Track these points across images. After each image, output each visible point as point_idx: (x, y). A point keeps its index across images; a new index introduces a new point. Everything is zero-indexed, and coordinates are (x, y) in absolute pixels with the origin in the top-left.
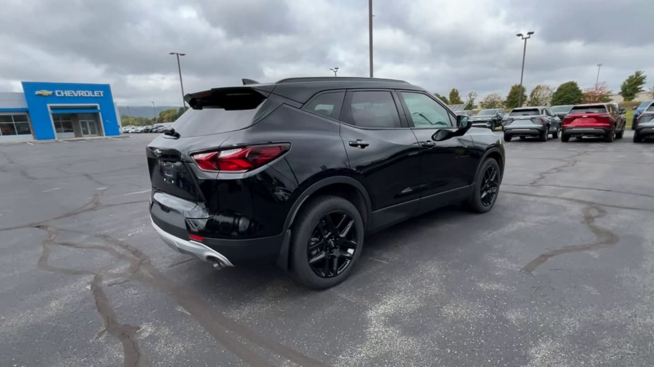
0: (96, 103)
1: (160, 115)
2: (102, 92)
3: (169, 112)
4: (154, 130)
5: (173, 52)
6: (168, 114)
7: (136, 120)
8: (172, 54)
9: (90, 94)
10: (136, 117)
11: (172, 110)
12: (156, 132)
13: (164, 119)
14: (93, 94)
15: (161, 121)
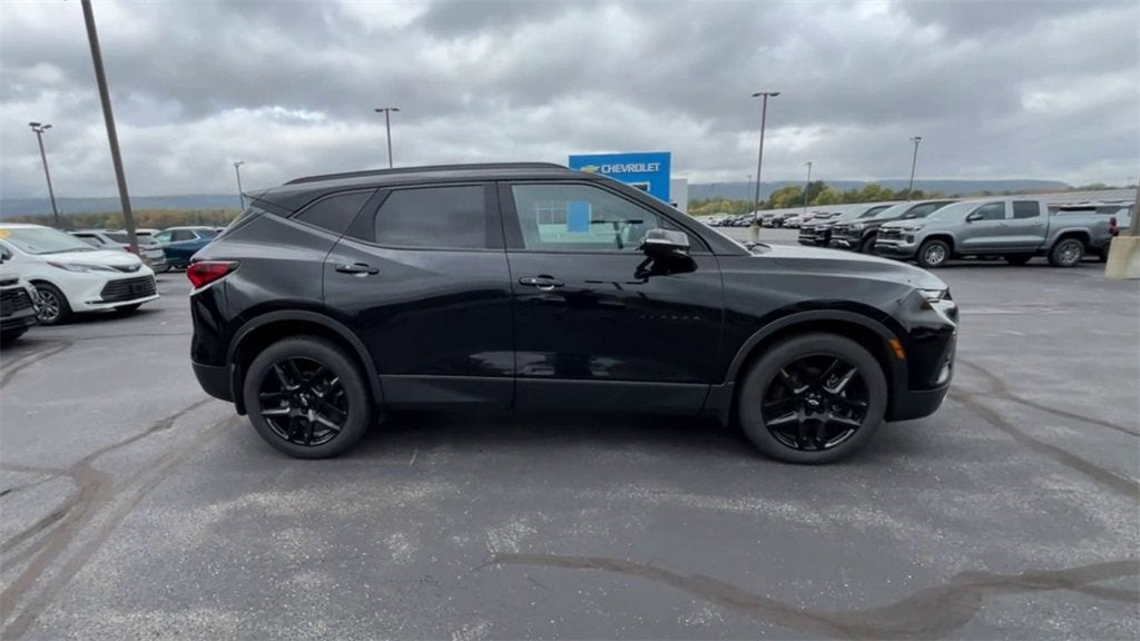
0: (644, 181)
1: (772, 197)
2: (657, 165)
3: (787, 191)
4: (738, 222)
5: (758, 92)
6: (785, 195)
7: (732, 204)
8: (757, 95)
9: (642, 168)
10: (734, 200)
11: (794, 189)
12: (740, 226)
13: (776, 203)
14: (646, 168)
15: (770, 206)
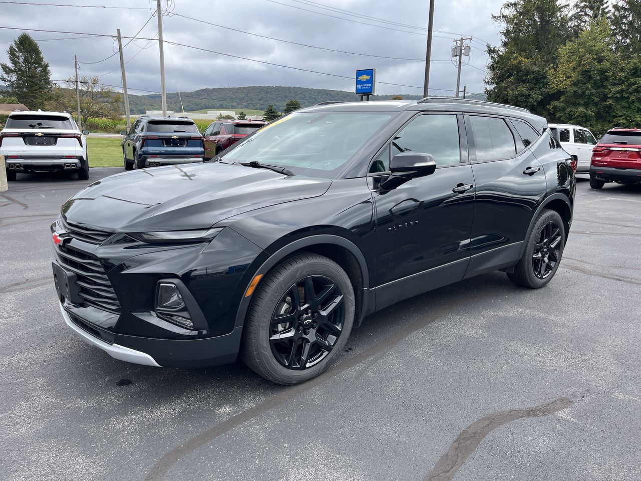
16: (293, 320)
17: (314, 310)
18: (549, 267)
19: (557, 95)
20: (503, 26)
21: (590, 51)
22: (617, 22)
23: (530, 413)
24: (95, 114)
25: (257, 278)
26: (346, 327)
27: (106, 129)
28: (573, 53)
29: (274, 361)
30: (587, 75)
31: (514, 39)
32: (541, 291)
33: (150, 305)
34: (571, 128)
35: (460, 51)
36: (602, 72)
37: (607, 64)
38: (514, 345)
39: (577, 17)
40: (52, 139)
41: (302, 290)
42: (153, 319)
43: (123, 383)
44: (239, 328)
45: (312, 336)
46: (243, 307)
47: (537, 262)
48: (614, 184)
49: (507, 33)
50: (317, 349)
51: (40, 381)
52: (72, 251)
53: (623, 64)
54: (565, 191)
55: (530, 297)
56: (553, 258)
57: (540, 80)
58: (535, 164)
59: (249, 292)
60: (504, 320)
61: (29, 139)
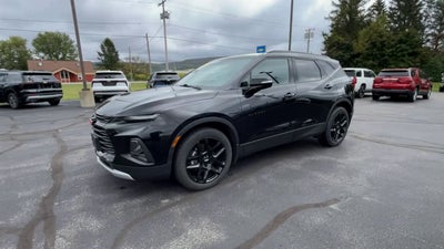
16: (199, 159)
17: (210, 154)
18: (340, 136)
19: (358, 55)
20: (331, 22)
21: (376, 32)
22: (391, 16)
23: (317, 205)
24: (138, 73)
25: (178, 138)
26: (227, 163)
27: (143, 79)
28: (367, 33)
29: (189, 179)
30: (374, 45)
31: (336, 29)
32: (336, 148)
33: (128, 151)
34: (362, 70)
35: (308, 36)
36: (382, 43)
37: (385, 38)
38: (315, 173)
39: (369, 15)
40: (114, 83)
41: (203, 146)
42: (129, 158)
43: (122, 188)
44: (170, 162)
45: (209, 167)
46: (171, 152)
47: (333, 134)
48: (385, 97)
49: (332, 26)
50: (212, 174)
51: (87, 187)
52: (96, 127)
53: (394, 37)
54: (349, 98)
55: (329, 151)
56: (342, 131)
57: (349, 48)
58: (331, 84)
59: (174, 145)
60: (313, 161)
61: (105, 83)
